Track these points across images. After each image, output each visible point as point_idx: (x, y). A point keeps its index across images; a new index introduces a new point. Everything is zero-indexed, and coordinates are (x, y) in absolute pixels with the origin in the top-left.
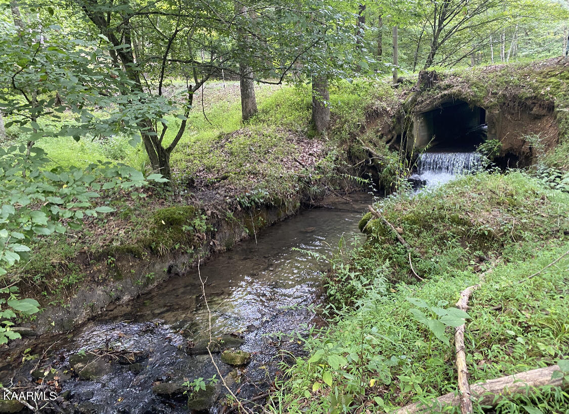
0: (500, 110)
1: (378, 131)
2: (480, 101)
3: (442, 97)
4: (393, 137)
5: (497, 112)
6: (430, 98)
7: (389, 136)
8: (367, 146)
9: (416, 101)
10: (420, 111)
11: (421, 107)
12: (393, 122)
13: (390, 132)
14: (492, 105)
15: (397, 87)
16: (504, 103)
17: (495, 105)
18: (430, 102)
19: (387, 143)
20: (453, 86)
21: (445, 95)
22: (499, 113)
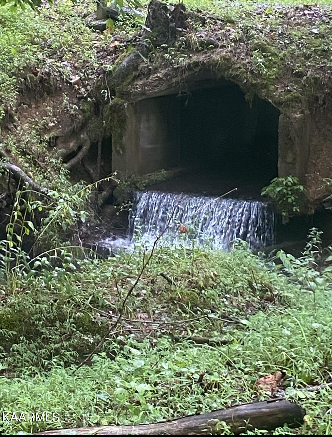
0: (307, 112)
1: (46, 129)
2: (265, 86)
3: (189, 67)
4: (80, 148)
5: (298, 116)
6: (166, 66)
7: (72, 144)
8: (15, 162)
9: (136, 68)
10: (143, 93)
11: (145, 85)
12: (83, 111)
13: (74, 133)
14: (289, 100)
15: (101, 29)
16: (317, 99)
17: (297, 99)
18: (166, 75)
19: (65, 160)
20: (216, 46)
21: (196, 64)
22: (303, 120)
